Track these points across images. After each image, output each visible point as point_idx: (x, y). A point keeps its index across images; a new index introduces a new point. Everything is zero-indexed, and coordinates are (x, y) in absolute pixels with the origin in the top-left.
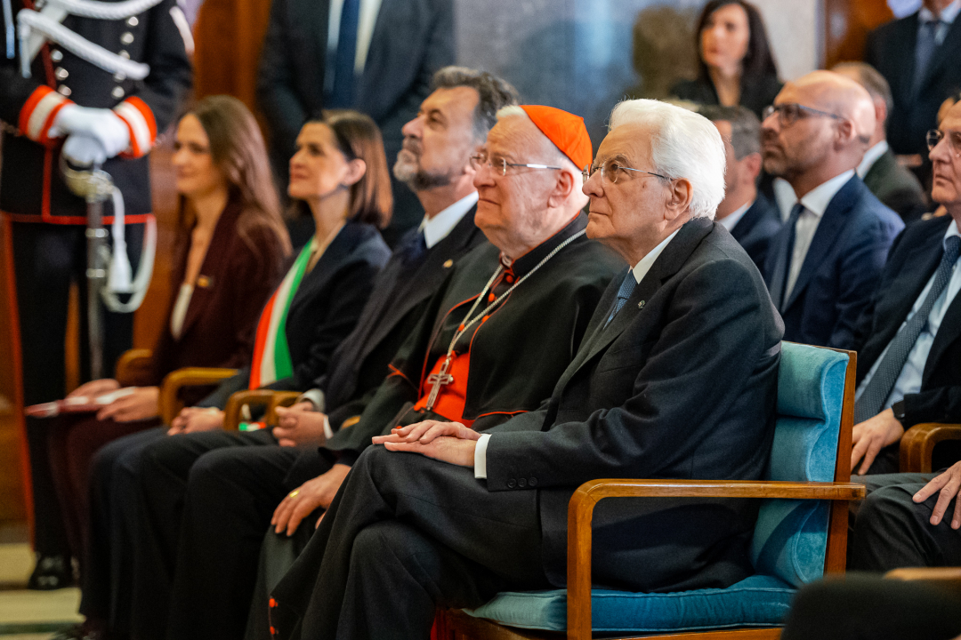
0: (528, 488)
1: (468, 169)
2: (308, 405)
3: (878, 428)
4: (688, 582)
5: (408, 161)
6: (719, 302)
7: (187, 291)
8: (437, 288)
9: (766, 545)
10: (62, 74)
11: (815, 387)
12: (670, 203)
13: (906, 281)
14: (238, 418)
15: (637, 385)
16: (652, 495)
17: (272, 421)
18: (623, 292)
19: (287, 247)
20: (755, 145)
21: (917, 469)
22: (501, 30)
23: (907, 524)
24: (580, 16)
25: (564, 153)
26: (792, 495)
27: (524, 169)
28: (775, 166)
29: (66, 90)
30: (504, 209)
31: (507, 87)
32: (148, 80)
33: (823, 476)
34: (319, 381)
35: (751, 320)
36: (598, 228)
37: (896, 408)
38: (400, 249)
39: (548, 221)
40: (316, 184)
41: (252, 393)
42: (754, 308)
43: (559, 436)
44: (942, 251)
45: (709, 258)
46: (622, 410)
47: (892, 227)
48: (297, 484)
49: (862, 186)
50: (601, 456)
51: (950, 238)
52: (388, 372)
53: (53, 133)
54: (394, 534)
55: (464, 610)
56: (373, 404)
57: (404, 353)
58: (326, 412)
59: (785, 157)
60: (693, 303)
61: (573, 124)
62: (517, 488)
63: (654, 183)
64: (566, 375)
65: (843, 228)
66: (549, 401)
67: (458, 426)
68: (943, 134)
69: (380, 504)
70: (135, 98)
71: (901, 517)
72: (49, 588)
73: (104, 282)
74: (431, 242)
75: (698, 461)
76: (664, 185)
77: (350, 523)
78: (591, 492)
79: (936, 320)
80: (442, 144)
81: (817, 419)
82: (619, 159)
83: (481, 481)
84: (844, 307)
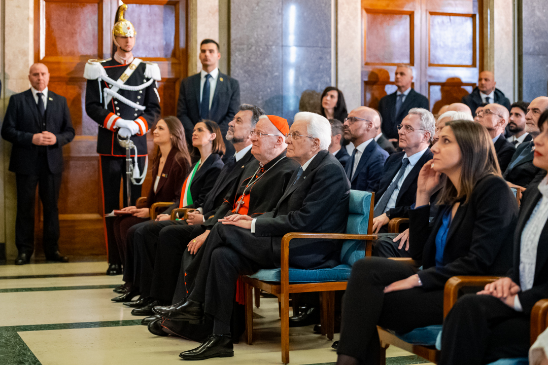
0: (268, 236)
1: (250, 137)
2: (198, 212)
3: (381, 219)
4: (320, 266)
5: (230, 134)
6: (330, 177)
7: (158, 178)
8: (239, 174)
9: (345, 254)
10: (118, 108)
11: (361, 203)
12: (313, 146)
13: (390, 172)
14: (175, 217)
15: (304, 203)
16: (308, 237)
17: (186, 218)
18: (299, 174)
19: (191, 164)
20: (340, 131)
21: (394, 231)
22: (260, 98)
23: (391, 249)
24: (285, 94)
25: (280, 131)
26: (353, 238)
27: (267, 136)
28: (347, 137)
29: (119, 114)
30: (260, 148)
31: (262, 110)
32: (145, 111)
33: (363, 232)
34: (201, 205)
35: (340, 182)
36: (290, 154)
37: (387, 213)
38: (227, 163)
39: (274, 152)
40: (201, 141)
41: (180, 208)
42: (342, 179)
43: (279, 219)
44: (402, 163)
45: (327, 163)
46: (299, 212)
47: (385, 156)
48: (195, 237)
49: (376, 143)
50: (292, 226)
51: (405, 159)
52: (223, 201)
53: (114, 127)
54: (225, 251)
55: (248, 276)
56: (218, 211)
57: (229, 195)
58: (203, 214)
59: (351, 134)
60: (322, 178)
61: (283, 121)
62: (265, 236)
63: (308, 140)
64: (280, 201)
65: (370, 156)
66: (275, 209)
67: (246, 216)
68: (402, 126)
69: (220, 241)
70: (141, 117)
71: (390, 247)
72: (114, 274)
73: (131, 175)
74: (237, 160)
75: (324, 228)
76: (311, 140)
77: (211, 247)
78: (288, 237)
79: (400, 185)
80: (241, 129)
81: (362, 214)
82: (296, 132)
83: (253, 233)
84: (370, 182)
